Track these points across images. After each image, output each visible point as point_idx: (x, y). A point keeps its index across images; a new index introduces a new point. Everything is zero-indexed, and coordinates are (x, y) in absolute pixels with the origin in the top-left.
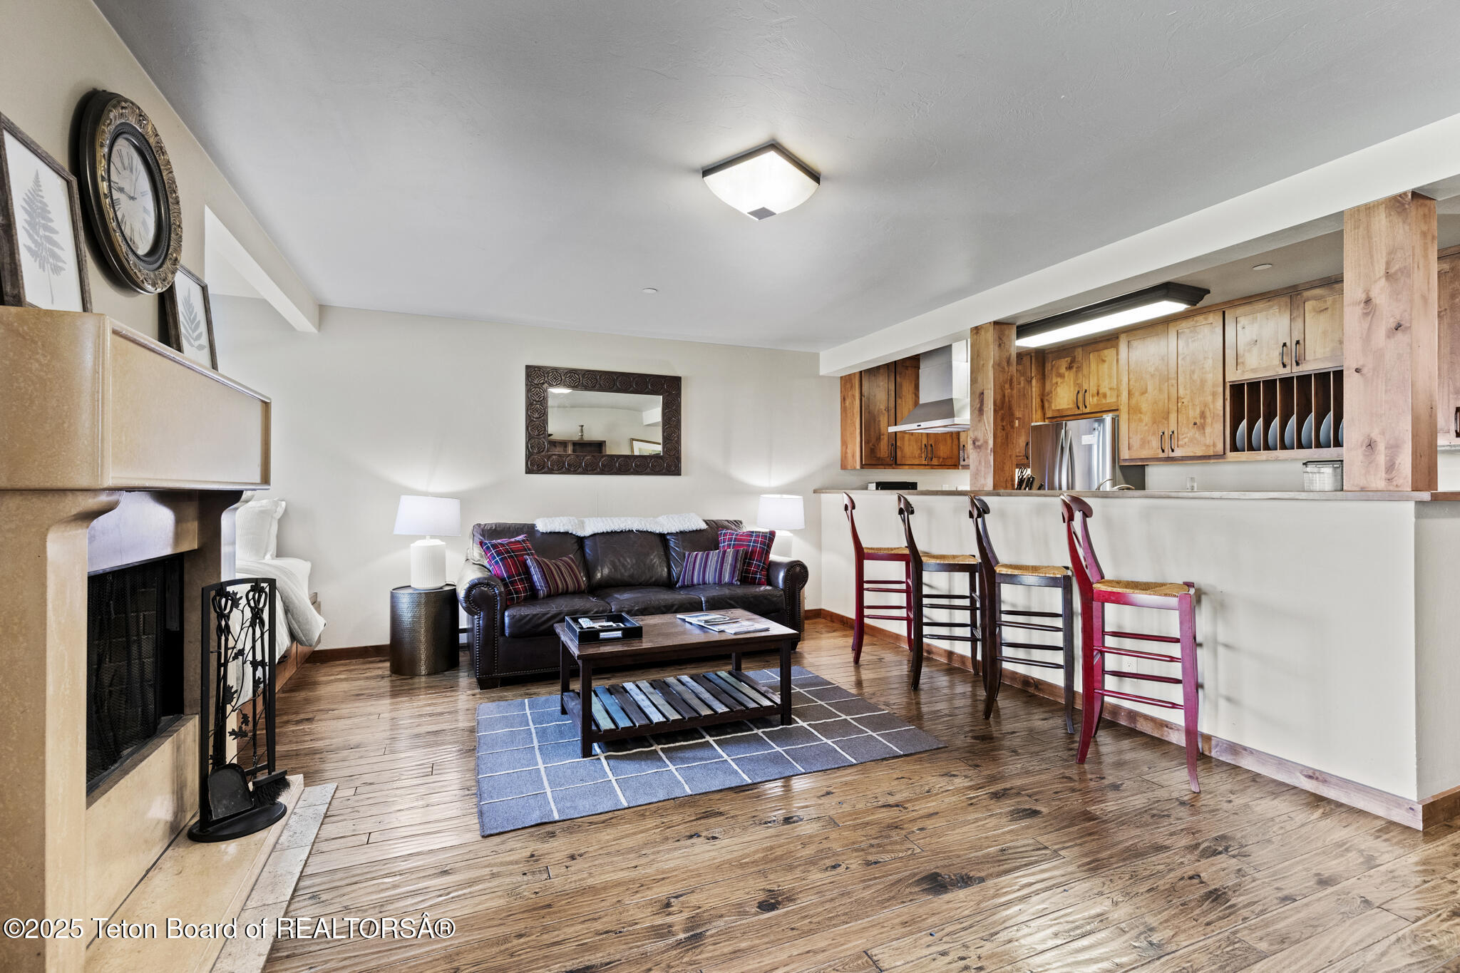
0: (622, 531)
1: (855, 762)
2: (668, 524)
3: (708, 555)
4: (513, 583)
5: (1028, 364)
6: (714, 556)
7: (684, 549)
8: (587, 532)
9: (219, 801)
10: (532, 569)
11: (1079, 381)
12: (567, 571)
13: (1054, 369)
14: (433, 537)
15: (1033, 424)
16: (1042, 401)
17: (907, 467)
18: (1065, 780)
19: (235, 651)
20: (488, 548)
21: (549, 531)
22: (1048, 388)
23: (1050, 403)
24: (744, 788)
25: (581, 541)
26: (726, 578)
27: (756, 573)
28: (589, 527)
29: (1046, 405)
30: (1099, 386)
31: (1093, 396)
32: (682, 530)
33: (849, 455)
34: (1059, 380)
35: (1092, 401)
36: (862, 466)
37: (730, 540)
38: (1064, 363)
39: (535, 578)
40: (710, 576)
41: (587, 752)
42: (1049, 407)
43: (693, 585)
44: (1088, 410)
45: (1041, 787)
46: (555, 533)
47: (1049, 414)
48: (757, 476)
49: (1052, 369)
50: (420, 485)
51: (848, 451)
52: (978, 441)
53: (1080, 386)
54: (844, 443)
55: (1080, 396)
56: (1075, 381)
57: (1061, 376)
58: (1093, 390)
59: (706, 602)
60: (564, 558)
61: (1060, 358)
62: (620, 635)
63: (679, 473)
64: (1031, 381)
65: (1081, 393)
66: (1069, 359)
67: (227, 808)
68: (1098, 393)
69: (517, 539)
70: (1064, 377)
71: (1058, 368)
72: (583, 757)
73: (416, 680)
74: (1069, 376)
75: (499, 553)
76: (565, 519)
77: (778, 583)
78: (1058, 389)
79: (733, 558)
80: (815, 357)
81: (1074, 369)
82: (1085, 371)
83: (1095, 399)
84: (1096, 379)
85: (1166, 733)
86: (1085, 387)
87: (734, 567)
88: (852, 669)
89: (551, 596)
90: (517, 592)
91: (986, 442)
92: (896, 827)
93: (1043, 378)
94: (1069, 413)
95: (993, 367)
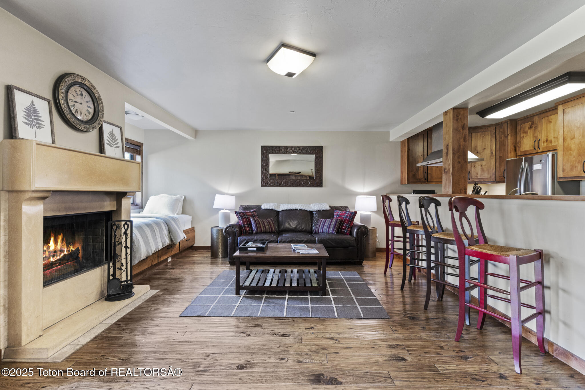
0: (294, 209)
1: (363, 317)
2: (314, 207)
3: (326, 221)
4: (245, 227)
5: (506, 127)
6: (328, 220)
7: (319, 218)
8: (280, 209)
9: (111, 289)
10: (252, 223)
11: (536, 135)
12: (267, 223)
13: (522, 129)
14: (226, 209)
15: (507, 159)
16: (515, 147)
17: (434, 183)
18: (439, 348)
19: (119, 242)
20: (237, 214)
21: (265, 208)
22: (518, 140)
23: (519, 148)
24: (281, 318)
25: (278, 212)
26: (331, 231)
27: (345, 229)
28: (283, 207)
29: (517, 149)
30: (547, 136)
31: (544, 142)
32: (319, 209)
33: (404, 177)
34: (525, 135)
35: (543, 145)
36: (408, 183)
37: (337, 215)
38: (527, 125)
39: (253, 226)
40: (325, 230)
41: (238, 293)
42: (519, 150)
43: (319, 233)
44: (541, 150)
45: (420, 348)
46: (268, 209)
47: (519, 154)
48: (357, 187)
49: (520, 129)
50: (226, 191)
51: (403, 176)
52: (446, 169)
53: (536, 137)
54: (402, 172)
55: (537, 142)
56: (533, 135)
57: (526, 132)
58: (544, 139)
59: (318, 240)
60: (269, 219)
61: (525, 123)
62: (256, 250)
63: (322, 186)
64: (507, 137)
65: (537, 141)
66: (530, 123)
67: (113, 291)
68: (547, 141)
69: (251, 211)
70: (528, 133)
71: (524, 128)
72: (236, 295)
73: (218, 259)
74: (530, 132)
75: (241, 216)
76: (272, 204)
77: (354, 234)
78: (524, 140)
79: (335, 222)
80: (388, 133)
81: (533, 128)
82: (539, 128)
83: (545, 144)
84: (546, 132)
85: (529, 336)
86: (539, 137)
87: (335, 226)
88: (383, 276)
89: (257, 233)
90: (246, 231)
91: (449, 170)
92: (326, 349)
93: (516, 134)
94: (530, 152)
95: (453, 131)
